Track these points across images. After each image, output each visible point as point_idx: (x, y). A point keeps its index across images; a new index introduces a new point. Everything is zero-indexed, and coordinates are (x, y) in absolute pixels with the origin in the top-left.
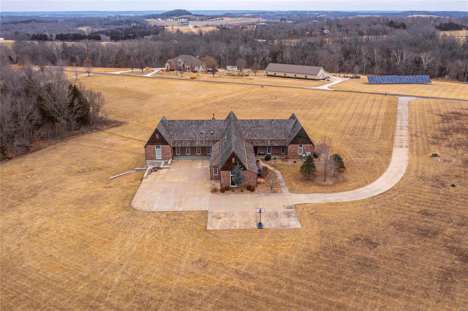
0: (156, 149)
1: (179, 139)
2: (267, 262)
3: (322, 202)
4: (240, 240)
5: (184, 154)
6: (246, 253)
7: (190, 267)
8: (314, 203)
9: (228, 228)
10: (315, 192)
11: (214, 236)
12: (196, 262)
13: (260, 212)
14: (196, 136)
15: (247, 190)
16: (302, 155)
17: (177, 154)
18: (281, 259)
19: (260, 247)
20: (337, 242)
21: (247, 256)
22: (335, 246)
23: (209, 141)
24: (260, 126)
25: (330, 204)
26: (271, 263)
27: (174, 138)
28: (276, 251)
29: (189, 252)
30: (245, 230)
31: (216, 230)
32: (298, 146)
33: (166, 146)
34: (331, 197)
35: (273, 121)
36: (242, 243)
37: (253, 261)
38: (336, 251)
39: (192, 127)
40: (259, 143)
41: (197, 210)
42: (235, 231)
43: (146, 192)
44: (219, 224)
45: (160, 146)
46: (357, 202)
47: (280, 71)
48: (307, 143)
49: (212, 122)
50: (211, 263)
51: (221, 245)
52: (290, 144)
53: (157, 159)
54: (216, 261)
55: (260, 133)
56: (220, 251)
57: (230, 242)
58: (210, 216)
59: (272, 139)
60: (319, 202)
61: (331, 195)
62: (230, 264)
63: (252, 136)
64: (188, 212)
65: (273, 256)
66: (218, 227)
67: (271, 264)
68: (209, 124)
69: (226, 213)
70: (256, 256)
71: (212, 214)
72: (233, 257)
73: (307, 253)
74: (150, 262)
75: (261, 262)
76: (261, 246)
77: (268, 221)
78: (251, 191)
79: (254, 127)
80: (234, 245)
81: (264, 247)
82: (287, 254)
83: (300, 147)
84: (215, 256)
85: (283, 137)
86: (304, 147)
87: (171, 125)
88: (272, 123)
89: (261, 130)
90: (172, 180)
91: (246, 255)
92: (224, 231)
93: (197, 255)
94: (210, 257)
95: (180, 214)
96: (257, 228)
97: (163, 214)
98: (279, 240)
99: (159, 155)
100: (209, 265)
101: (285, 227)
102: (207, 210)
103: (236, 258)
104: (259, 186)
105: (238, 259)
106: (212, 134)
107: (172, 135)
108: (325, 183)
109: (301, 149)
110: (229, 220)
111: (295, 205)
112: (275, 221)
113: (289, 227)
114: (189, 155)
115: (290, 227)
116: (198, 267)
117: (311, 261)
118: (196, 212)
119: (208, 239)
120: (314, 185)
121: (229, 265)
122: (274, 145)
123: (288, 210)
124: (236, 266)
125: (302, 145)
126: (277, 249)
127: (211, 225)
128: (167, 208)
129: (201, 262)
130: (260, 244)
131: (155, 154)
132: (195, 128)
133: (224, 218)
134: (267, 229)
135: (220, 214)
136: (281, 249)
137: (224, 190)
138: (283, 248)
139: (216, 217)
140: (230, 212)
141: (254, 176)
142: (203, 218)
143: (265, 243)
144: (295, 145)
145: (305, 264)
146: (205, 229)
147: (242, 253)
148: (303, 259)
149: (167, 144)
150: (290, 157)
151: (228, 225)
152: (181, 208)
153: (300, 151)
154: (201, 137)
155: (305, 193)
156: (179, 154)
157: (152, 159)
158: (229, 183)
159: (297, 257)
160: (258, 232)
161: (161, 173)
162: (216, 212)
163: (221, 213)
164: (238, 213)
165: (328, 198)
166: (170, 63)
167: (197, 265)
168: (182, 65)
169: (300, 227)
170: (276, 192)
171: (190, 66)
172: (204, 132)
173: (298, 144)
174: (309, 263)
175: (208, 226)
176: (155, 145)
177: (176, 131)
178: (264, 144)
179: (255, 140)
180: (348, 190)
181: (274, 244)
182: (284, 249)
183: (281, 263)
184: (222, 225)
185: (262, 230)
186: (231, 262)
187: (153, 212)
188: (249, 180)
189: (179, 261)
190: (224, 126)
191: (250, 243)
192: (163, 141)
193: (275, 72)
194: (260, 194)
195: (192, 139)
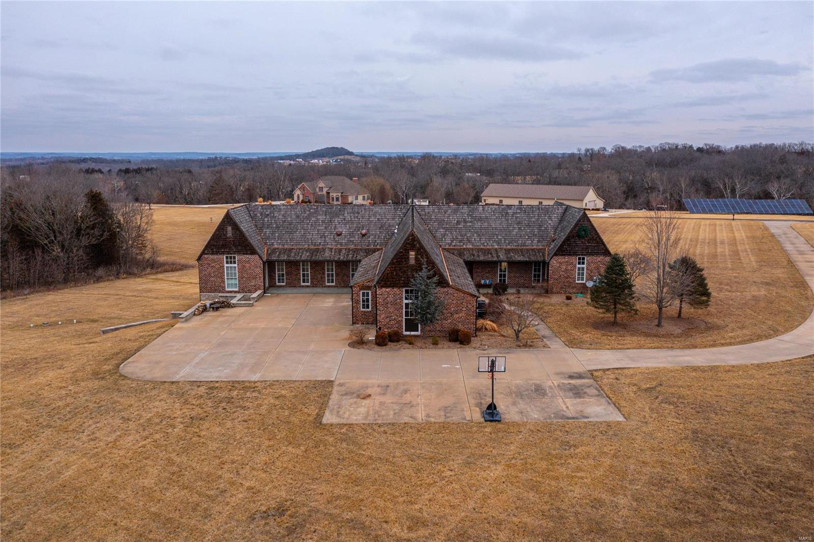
0: (226, 265)
1: (284, 245)
2: (527, 519)
3: (669, 366)
4: (426, 450)
5: (296, 282)
6: (449, 488)
7: (239, 530)
8: (647, 368)
9: (391, 418)
10: (640, 347)
11: (342, 440)
12: (266, 515)
13: (492, 371)
14: (325, 240)
15: (450, 341)
16: (584, 284)
17: (278, 284)
18: (578, 508)
19: (497, 471)
20: (763, 461)
21: (450, 498)
22: (760, 471)
23: (356, 251)
24: (480, 219)
25: (695, 369)
26: (544, 523)
27: (272, 244)
28: (553, 483)
29: (248, 484)
30: (444, 426)
31: (352, 424)
32: (575, 259)
33: (249, 256)
34: (689, 356)
35: (510, 209)
36: (432, 460)
37: (476, 515)
38: (770, 486)
39: (318, 220)
40: (478, 256)
41: (302, 379)
42: (411, 428)
43: (173, 344)
44: (362, 410)
45: (234, 258)
46: (770, 365)
47: (511, 196)
48: (598, 254)
49: (365, 209)
50: (318, 520)
51: (361, 465)
52: (556, 254)
53: (227, 289)
54: (338, 511)
55: (479, 235)
56: (357, 482)
57: (394, 457)
58: (338, 391)
59: (509, 247)
60: (661, 365)
61: (688, 352)
62: (386, 522)
63: (460, 241)
64: (272, 384)
65: (546, 498)
66: (359, 418)
67: (541, 526)
68: (358, 213)
69: (388, 386)
70: (485, 497)
71: (343, 388)
72: (401, 499)
73: (667, 492)
74: (100, 513)
75: (503, 516)
76: (500, 468)
77: (514, 404)
78: (462, 343)
79: (465, 222)
80: (407, 463)
81: (512, 471)
82: (596, 494)
83: (579, 263)
84: (338, 498)
85: (535, 244)
86: (589, 264)
87: (268, 215)
88: (507, 213)
89: (481, 229)
90: (251, 325)
91: (448, 494)
92: (376, 427)
93: (275, 492)
94: (317, 501)
95: (247, 386)
96: (482, 420)
97: (199, 386)
98: (557, 451)
99: (233, 282)
100: (308, 526)
101: (573, 418)
102: (332, 379)
103: (411, 503)
104: (483, 336)
105: (417, 507)
106: (364, 235)
107: (268, 238)
108: (661, 331)
109: (583, 269)
110: (394, 400)
111: (591, 372)
112: (538, 404)
113: (586, 420)
114: (308, 286)
115: (589, 420)
116: (268, 533)
117: (691, 517)
118: (297, 384)
119: (322, 448)
120: (632, 335)
121: (385, 525)
122: (514, 259)
123: (573, 382)
124: (410, 529)
125: (584, 259)
126: (557, 479)
127: (338, 412)
128: (217, 374)
129: (282, 514)
130: (495, 463)
131: (224, 279)
132: (323, 222)
133: (377, 398)
134: (515, 424)
135: (367, 387)
136: (573, 477)
137: (387, 339)
138: (579, 474)
139: (355, 395)
140: (398, 384)
141: (467, 302)
142: (314, 395)
143: (513, 461)
144: (567, 259)
145: (670, 525)
146: (318, 422)
147: (433, 490)
148: (659, 510)
149: (253, 252)
150: (554, 290)
151: (392, 413)
152: (255, 375)
153: (579, 274)
154: (337, 243)
155: (612, 349)
156: (284, 284)
157: (215, 291)
158: (400, 322)
159: (635, 504)
160: (488, 430)
161: (228, 314)
162: (356, 382)
163: (373, 387)
164: (424, 387)
165: (682, 359)
166: (303, 188)
167: (266, 524)
168: (324, 192)
169: (621, 419)
170: (531, 346)
171: (340, 194)
172: (344, 230)
173: (575, 254)
174: (687, 524)
175: (327, 413)
176: (223, 253)
177: (277, 227)
178: (490, 256)
179: (468, 249)
180: (730, 344)
181: (544, 464)
182: (582, 478)
183: (579, 523)
184: (371, 412)
185: (500, 426)
186: (392, 516)
187: (173, 383)
188: (456, 316)
189: (206, 510)
190: (393, 219)
191: (460, 459)
192: (242, 245)
193: (501, 199)
194: (485, 350)
195: (315, 245)
